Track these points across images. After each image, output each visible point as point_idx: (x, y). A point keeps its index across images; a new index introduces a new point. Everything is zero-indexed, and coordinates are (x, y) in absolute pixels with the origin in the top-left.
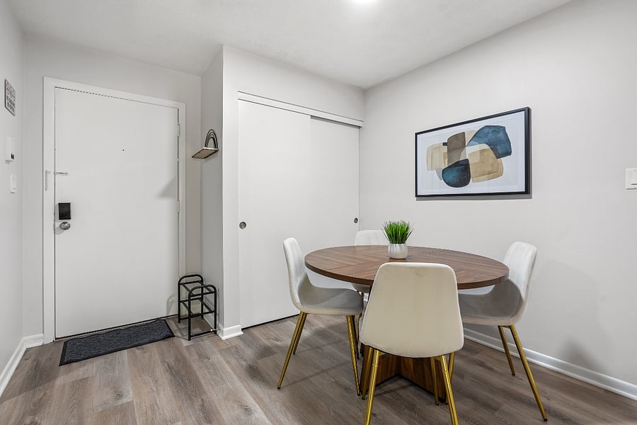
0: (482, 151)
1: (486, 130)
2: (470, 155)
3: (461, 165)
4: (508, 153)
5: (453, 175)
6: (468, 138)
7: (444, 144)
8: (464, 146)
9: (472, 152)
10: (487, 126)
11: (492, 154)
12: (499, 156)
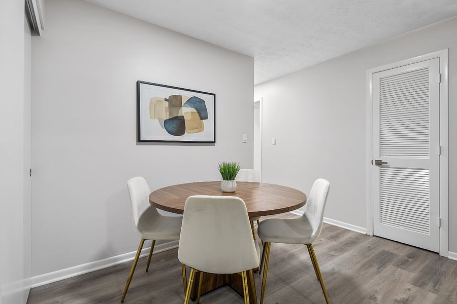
0: (193, 113)
1: (195, 99)
2: (185, 113)
3: (180, 119)
4: (206, 118)
5: (173, 126)
6: (184, 101)
7: (166, 100)
8: (180, 106)
9: (187, 112)
10: (195, 97)
11: (198, 116)
12: (202, 119)
